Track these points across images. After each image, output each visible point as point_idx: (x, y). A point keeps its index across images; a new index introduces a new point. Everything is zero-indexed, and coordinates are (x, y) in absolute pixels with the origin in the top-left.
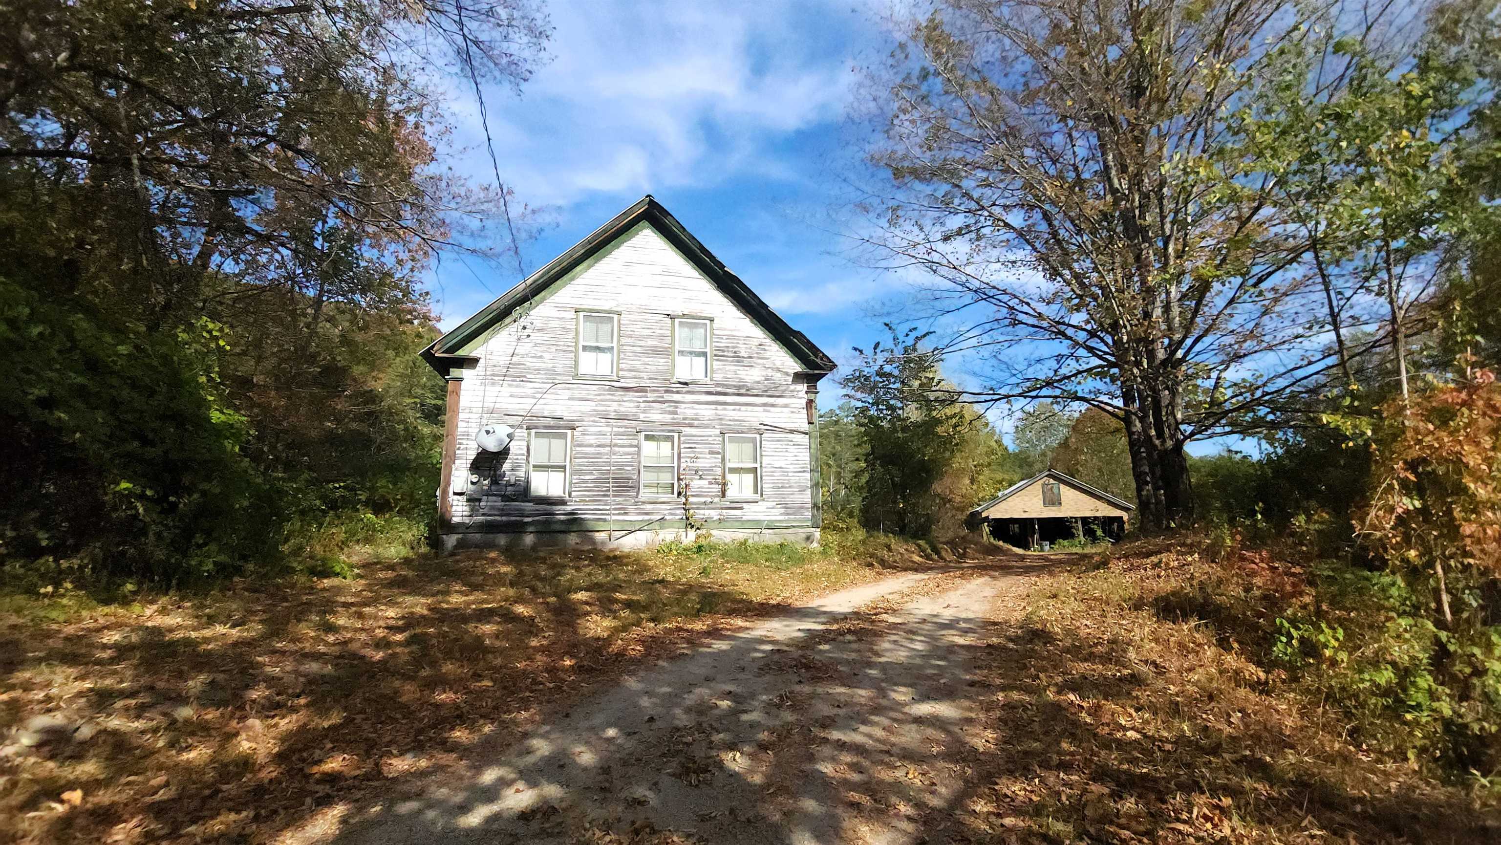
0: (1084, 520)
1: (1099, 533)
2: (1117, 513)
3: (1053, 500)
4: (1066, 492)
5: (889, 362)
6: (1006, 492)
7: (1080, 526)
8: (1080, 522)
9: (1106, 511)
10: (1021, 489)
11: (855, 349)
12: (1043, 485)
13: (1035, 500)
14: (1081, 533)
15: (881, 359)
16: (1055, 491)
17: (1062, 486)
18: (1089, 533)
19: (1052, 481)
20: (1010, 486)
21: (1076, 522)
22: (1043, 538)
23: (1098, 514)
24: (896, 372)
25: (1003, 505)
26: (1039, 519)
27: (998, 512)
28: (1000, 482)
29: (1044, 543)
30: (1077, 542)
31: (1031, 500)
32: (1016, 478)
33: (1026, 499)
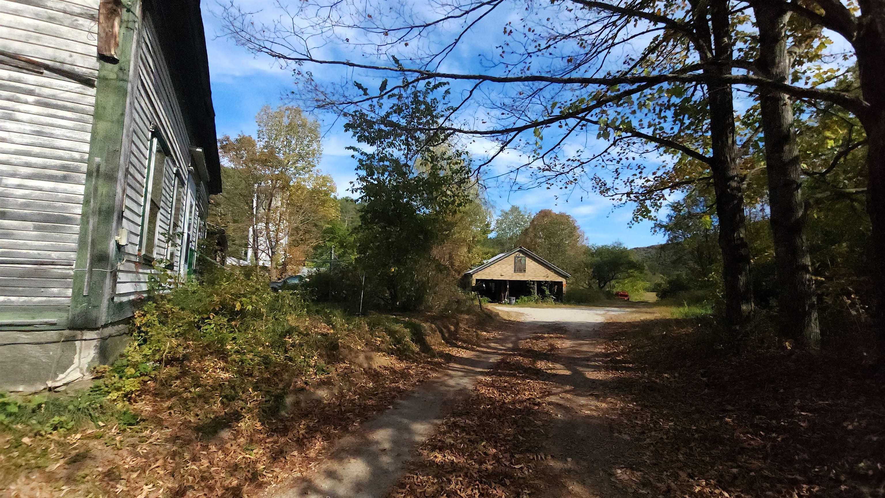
0: (539, 283)
1: (547, 292)
2: (560, 279)
3: (520, 268)
4: (530, 264)
5: (398, 110)
6: (490, 261)
7: (536, 287)
8: (536, 284)
9: (553, 277)
10: (500, 259)
11: (359, 86)
12: (515, 257)
13: (509, 267)
14: (536, 291)
15: (388, 104)
16: (523, 262)
17: (527, 259)
18: (541, 292)
19: (521, 255)
20: (493, 257)
21: (534, 284)
22: (511, 295)
23: (548, 280)
24: (403, 122)
25: (487, 270)
26: (510, 281)
27: (485, 275)
28: (487, 254)
29: (512, 298)
30: (532, 298)
31: (506, 267)
32: (497, 252)
33: (504, 266)
